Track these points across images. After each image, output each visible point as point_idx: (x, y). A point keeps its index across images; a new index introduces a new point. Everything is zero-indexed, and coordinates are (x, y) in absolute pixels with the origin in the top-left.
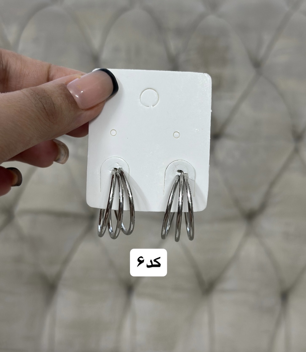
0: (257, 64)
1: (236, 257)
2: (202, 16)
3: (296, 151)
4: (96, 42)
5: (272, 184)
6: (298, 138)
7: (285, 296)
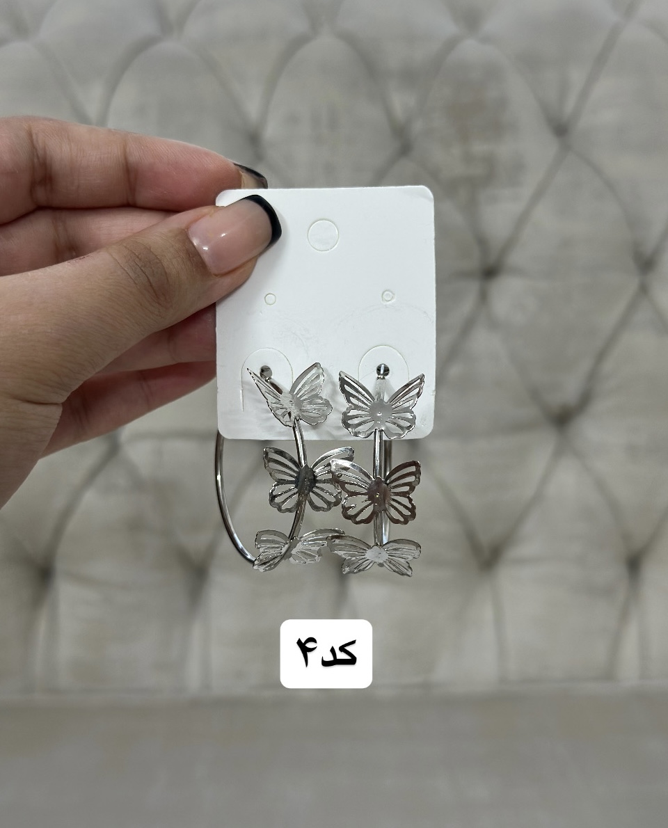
0: (561, 129)
1: (538, 498)
2: (451, 44)
3: (644, 290)
4: (253, 108)
5: (601, 356)
6: (646, 264)
7: (634, 564)
